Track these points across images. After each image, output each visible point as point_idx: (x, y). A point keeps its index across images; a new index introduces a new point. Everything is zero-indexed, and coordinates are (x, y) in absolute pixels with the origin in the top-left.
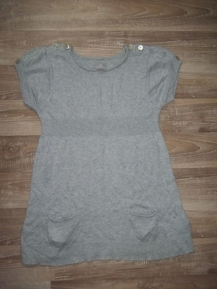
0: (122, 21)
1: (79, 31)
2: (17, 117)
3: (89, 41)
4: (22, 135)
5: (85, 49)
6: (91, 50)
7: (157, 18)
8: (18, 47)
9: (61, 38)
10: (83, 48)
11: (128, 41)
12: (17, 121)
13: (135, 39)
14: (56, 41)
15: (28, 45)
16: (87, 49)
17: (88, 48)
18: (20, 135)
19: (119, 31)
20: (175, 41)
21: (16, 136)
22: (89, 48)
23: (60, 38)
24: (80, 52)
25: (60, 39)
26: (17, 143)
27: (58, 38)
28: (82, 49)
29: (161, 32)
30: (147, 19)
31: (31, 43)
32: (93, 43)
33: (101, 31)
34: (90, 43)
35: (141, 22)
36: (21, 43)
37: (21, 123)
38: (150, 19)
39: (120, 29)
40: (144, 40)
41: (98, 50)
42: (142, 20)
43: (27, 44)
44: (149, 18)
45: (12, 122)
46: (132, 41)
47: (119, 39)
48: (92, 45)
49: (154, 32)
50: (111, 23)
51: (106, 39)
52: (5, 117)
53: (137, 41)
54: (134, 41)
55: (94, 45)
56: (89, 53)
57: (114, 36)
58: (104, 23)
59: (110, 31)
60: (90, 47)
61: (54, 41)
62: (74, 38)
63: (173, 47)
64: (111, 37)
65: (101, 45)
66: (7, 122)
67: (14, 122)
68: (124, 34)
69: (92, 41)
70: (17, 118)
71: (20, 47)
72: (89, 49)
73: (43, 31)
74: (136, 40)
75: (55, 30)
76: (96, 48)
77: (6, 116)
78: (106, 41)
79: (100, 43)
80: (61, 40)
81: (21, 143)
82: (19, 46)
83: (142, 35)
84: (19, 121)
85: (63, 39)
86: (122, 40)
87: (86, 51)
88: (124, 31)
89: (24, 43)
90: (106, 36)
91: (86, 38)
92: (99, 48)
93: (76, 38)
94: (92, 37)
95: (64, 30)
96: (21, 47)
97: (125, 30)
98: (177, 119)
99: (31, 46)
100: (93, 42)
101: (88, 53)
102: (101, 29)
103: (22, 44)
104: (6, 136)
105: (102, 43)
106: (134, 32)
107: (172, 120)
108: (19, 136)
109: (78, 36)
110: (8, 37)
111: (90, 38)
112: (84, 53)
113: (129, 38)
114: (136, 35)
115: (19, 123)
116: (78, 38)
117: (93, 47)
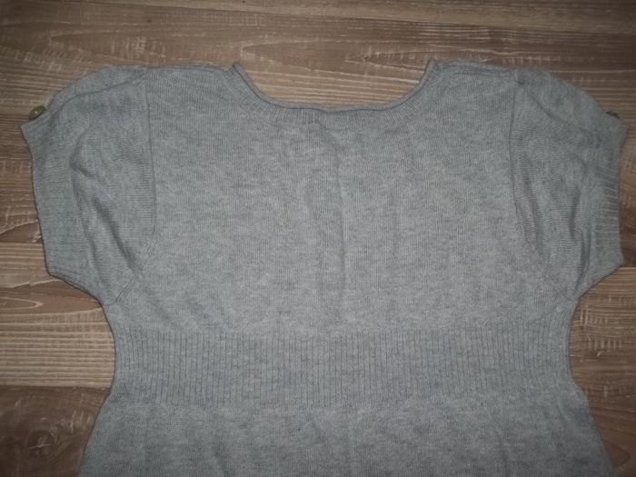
1: (333, 18)
2: (82, 312)
3: (369, 53)
4: (92, 384)
5: (353, 78)
6: (374, 80)
8: (115, 58)
9: (269, 35)
10: (348, 74)
11: (504, 61)
12: (79, 329)
13: (527, 55)
14: (252, 44)
15: (152, 53)
16: (362, 79)
17: (363, 73)
18: (83, 384)
19: (472, 27)
21: (69, 388)
22: (366, 76)
23: (266, 36)
24: (334, 88)
25: (268, 40)
26: (69, 417)
27: (260, 37)
28: (342, 77)
29: (616, 37)
31: (164, 49)
32: (381, 60)
33: (411, 23)
34: (373, 59)
36: (127, 47)
40: (559, 59)
41: (400, 82)
43: (148, 49)
45: (59, 329)
46: (516, 60)
47: (473, 50)
48: (377, 66)
49: (594, 36)
51: (427, 50)
52: (35, 311)
53: (534, 61)
54: (526, 61)
55: (385, 67)
56: (367, 91)
57: (454, 41)
59: (441, 26)
60: (372, 73)
61: (244, 44)
62: (317, 40)
64: (446, 44)
65: (411, 68)
66: (38, 329)
67: (67, 329)
68: (490, 36)
69: (378, 53)
70: (79, 315)
71: (122, 59)
72: (368, 80)
73: (211, 11)
74: (530, 58)
75: (252, 9)
76: (392, 76)
77: (39, 304)
78: (426, 56)
79: (406, 60)
80: (270, 43)
81: (86, 417)
82: (117, 54)
83: (550, 42)
84: (88, 329)
85: (277, 42)
86: (482, 54)
87: (358, 84)
88: (489, 28)
89: (139, 45)
90: (427, 40)
91: (357, 41)
92: (402, 77)
93: (323, 40)
94: (378, 41)
95: (282, 13)
96: (125, 57)
97: (492, 24)
99: (163, 56)
100: (383, 55)
101: (362, 90)
102: (411, 16)
103: (130, 48)
104: (28, 387)
105: (414, 62)
106: (523, 33)
108: (78, 388)
109: (329, 35)
110: (83, 24)
111: (372, 44)
112: (349, 90)
113: (507, 51)
114: (531, 41)
115: (88, 336)
116: (332, 40)
117: (383, 73)
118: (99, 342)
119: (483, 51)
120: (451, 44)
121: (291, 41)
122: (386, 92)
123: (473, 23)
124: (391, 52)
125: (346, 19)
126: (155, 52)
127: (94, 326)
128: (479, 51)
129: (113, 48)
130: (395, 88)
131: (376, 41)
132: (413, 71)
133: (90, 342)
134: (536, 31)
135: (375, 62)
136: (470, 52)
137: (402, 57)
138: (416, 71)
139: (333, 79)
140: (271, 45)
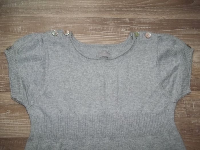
0: (127, 9)
1: (80, 18)
2: (2, 114)
3: (91, 28)
4: (5, 137)
5: (87, 36)
6: (93, 37)
7: (162, 6)
8: (12, 33)
9: (60, 24)
10: (85, 35)
11: (134, 29)
12: (1, 119)
14: (55, 27)
15: (23, 31)
16: (89, 36)
17: (90, 34)
18: (2, 137)
19: (124, 18)
20: (184, 29)
22: (90, 35)
23: (59, 24)
24: (81, 39)
27: (57, 24)
28: (83, 36)
29: (168, 20)
30: (152, 7)
31: (27, 30)
32: (95, 30)
33: (104, 18)
34: (93, 30)
35: (146, 10)
37: (6, 121)
38: (155, 8)
39: (124, 16)
40: (151, 27)
41: (101, 37)
42: (147, 8)
43: (22, 30)
44: (154, 6)
46: (137, 28)
47: (124, 26)
48: (94, 32)
49: (161, 20)
50: (115, 10)
51: (110, 26)
54: (140, 28)
55: (97, 32)
56: (91, 40)
57: (118, 23)
58: (108, 10)
59: (114, 19)
60: (92, 34)
61: (52, 27)
62: (75, 24)
63: (183, 35)
64: (115, 24)
68: (129, 21)
69: (94, 28)
71: (14, 33)
72: (91, 36)
73: (42, 17)
74: (142, 27)
75: (55, 16)
76: (99, 35)
78: (109, 28)
79: (103, 30)
80: (60, 26)
82: (12, 32)
83: (148, 22)
84: (4, 119)
85: (63, 26)
86: (127, 27)
87: (88, 38)
88: (129, 18)
89: (19, 29)
90: (109, 23)
91: (88, 25)
92: (102, 35)
93: (77, 25)
94: (95, 24)
95: (64, 17)
96: (15, 33)
98: (195, 115)
99: (27, 32)
100: (96, 28)
101: (89, 40)
102: (104, 16)
103: (16, 30)
105: (106, 30)
106: (139, 20)
107: (189, 117)
109: (79, 23)
110: (2, 23)
111: (92, 25)
112: (85, 40)
113: (135, 25)
114: (142, 22)
115: (4, 121)
116: (80, 24)
117: (96, 34)
118: (7, 123)
119: (127, 26)
120: (117, 24)
121: (67, 25)
122: (97, 40)
123: (124, 17)
124: (98, 27)
125: (84, 18)
126: (24, 31)
127: (6, 118)
128: (126, 26)
129: (11, 30)
130: (100, 39)
131: (93, 24)
132: (105, 33)
133: (4, 123)
134: (143, 19)
135: (94, 31)
136: (123, 26)
137: (102, 29)
138: (106, 33)
139: (80, 37)
140: (60, 27)
